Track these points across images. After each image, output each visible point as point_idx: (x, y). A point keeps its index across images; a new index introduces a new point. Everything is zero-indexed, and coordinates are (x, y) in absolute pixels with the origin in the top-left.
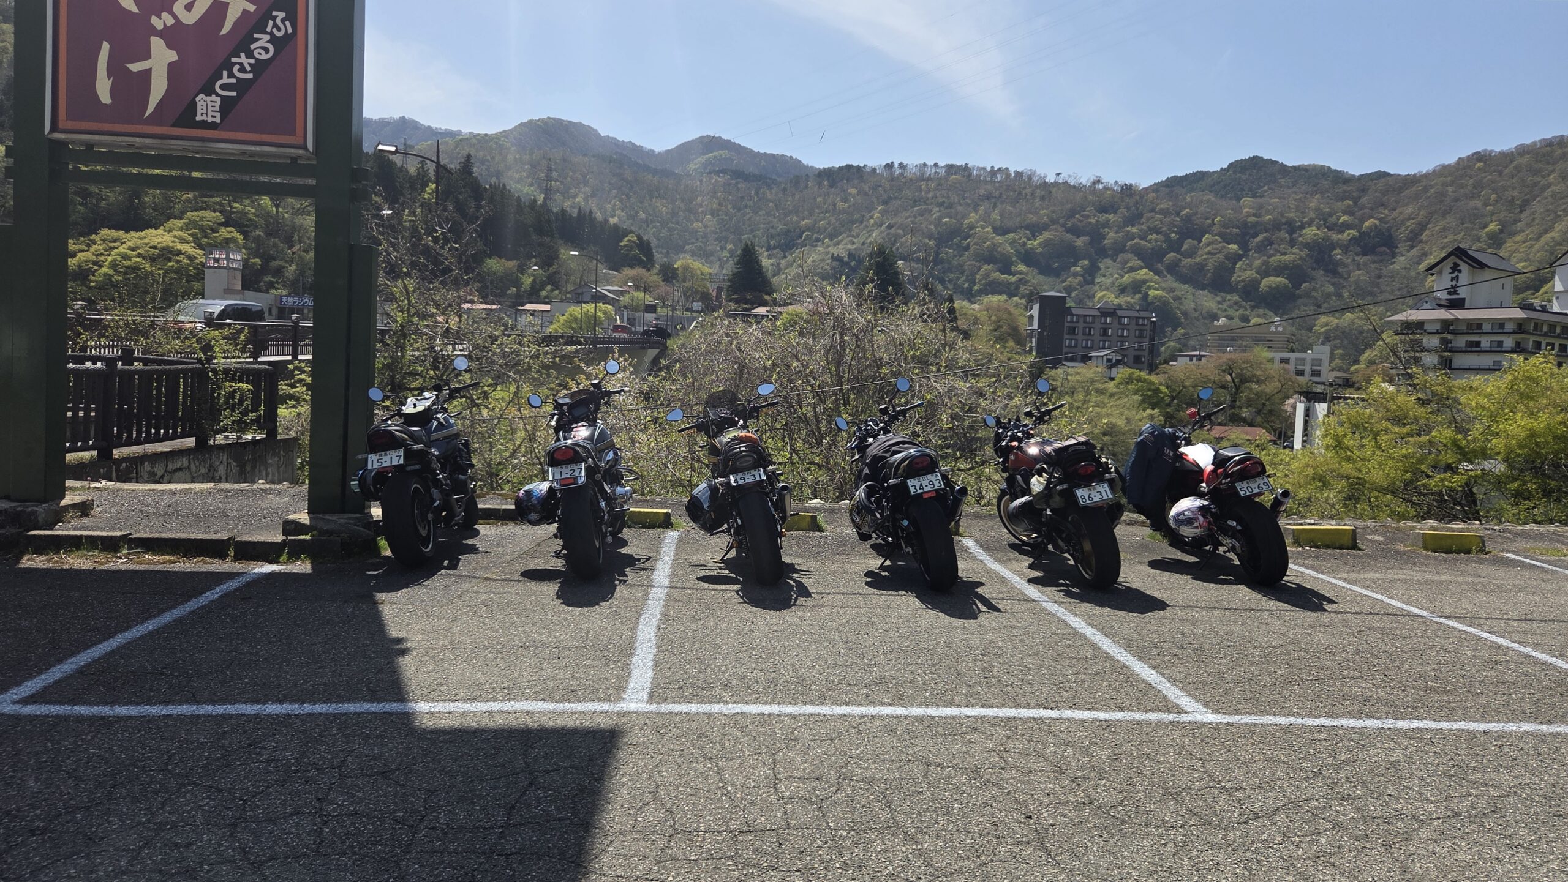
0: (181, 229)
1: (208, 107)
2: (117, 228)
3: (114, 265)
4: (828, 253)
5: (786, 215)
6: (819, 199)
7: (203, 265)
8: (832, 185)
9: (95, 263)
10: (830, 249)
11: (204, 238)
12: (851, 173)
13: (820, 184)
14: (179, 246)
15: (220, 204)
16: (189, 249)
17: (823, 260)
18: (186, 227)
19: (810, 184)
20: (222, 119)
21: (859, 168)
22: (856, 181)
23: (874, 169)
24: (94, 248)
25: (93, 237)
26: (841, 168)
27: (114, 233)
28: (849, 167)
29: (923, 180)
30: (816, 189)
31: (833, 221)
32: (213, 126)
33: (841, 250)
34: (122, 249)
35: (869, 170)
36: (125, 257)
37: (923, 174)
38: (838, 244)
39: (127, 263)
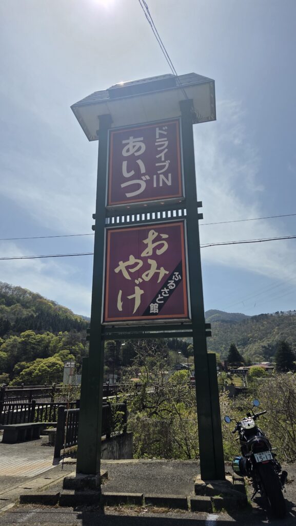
0: (58, 356)
1: (154, 308)
2: (41, 358)
3: (39, 370)
4: (260, 346)
5: (242, 333)
6: (253, 327)
7: (64, 367)
8: (257, 321)
9: (34, 369)
10: (261, 344)
11: (64, 359)
12: (263, 317)
13: (253, 322)
14: (57, 362)
15: (69, 347)
16: (60, 362)
17: (259, 348)
18: (60, 356)
19: (249, 322)
20: (159, 311)
21: (266, 315)
22: (266, 319)
23: (272, 315)
24: (35, 364)
25: (35, 361)
26: (259, 315)
27: (40, 360)
28: (262, 315)
29: (291, 316)
30: (251, 323)
31: (260, 333)
32: (156, 314)
33: (265, 344)
34: (42, 364)
35: (270, 315)
36: (42, 367)
37: (290, 314)
38: (263, 342)
39: (43, 368)
